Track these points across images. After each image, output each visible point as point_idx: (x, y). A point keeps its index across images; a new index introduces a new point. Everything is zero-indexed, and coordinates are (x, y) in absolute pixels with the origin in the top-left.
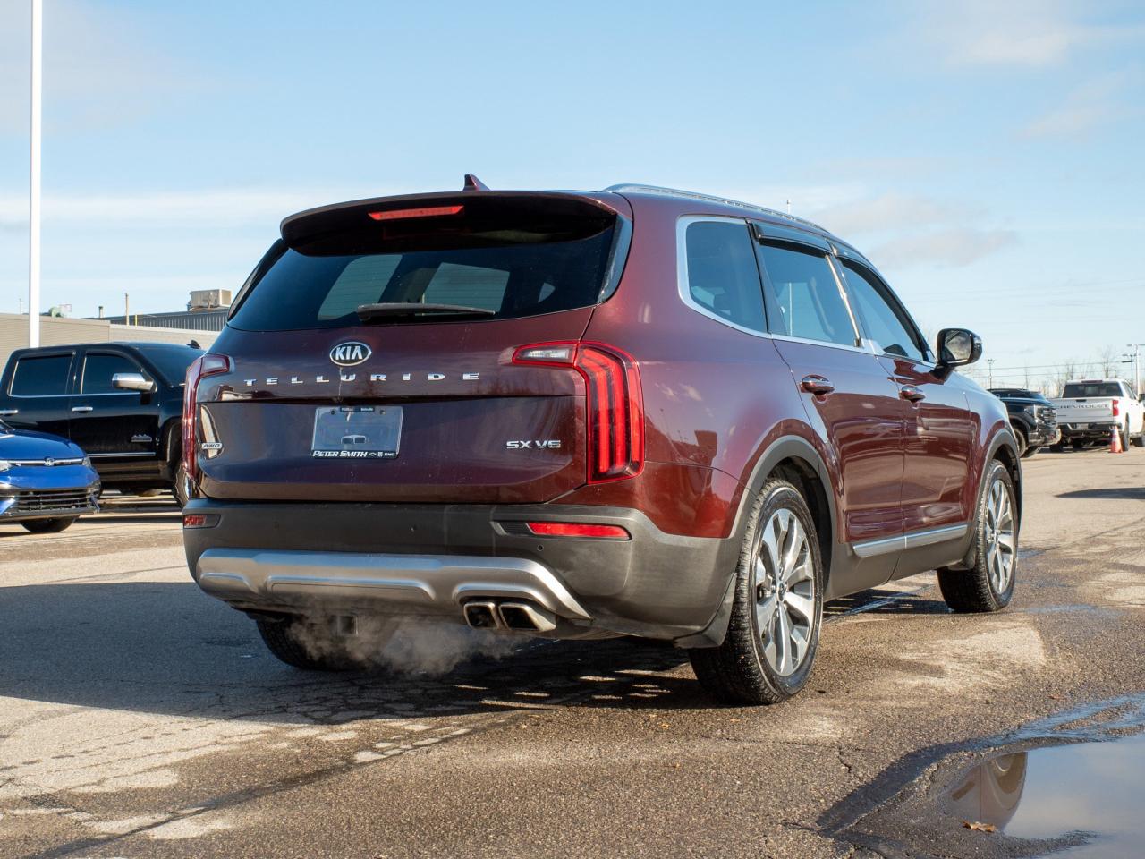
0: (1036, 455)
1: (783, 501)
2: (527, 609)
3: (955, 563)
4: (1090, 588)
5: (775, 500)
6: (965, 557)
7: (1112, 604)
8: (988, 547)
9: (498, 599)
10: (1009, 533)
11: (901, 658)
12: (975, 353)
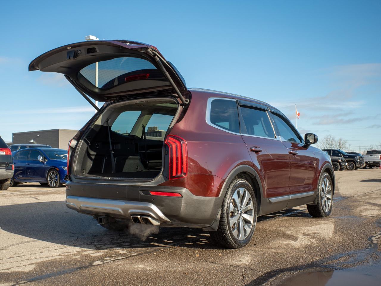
0: (358, 170)
1: (242, 185)
2: (149, 218)
3: (311, 203)
4: (357, 210)
5: (238, 185)
6: (314, 201)
7: (362, 216)
8: (322, 198)
9: (141, 215)
10: (330, 194)
11: (287, 233)
12: (316, 141)
